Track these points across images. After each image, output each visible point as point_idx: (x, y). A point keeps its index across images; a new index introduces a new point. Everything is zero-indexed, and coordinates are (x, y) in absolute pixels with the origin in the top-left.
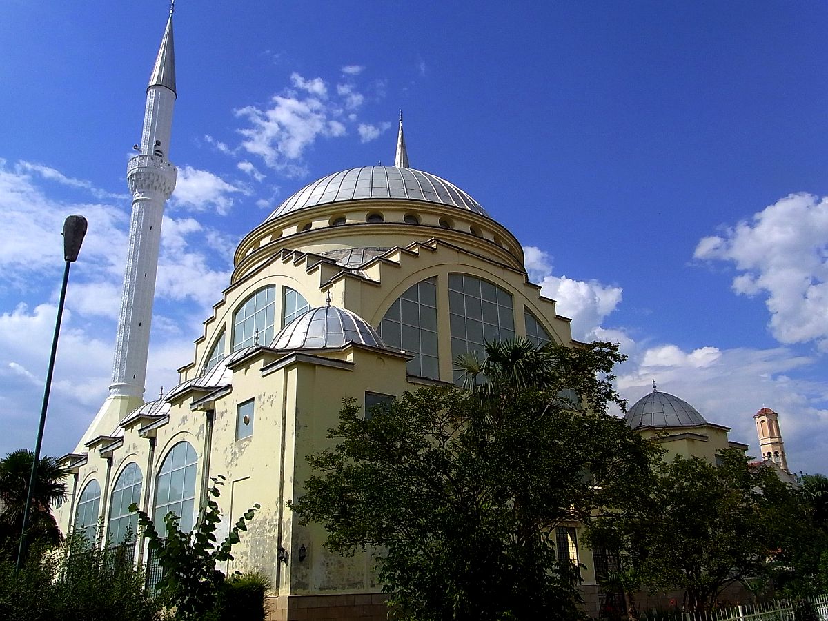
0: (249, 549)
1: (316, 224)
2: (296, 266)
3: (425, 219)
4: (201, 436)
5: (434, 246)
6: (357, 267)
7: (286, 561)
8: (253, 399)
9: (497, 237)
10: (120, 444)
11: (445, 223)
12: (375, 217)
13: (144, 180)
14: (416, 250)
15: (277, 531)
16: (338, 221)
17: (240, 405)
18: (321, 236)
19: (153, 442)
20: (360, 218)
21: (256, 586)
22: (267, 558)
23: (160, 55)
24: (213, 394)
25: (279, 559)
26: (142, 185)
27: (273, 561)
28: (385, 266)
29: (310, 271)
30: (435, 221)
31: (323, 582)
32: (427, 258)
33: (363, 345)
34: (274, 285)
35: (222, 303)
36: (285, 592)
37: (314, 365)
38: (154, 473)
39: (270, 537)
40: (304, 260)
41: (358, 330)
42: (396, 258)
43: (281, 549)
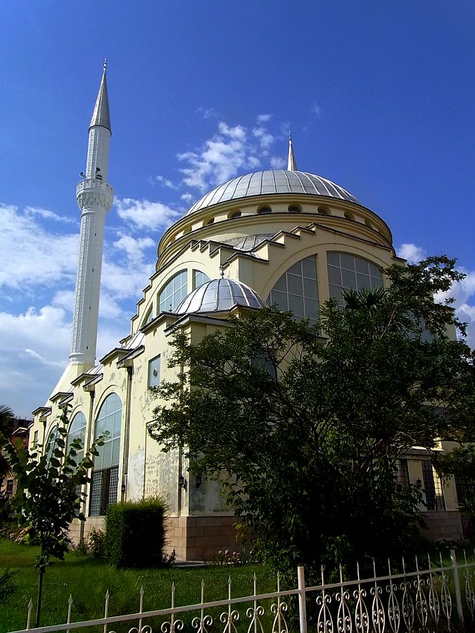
0: (158, 478)
1: (217, 219)
2: (202, 252)
3: (305, 209)
4: (124, 387)
5: (313, 229)
6: (250, 249)
7: (185, 487)
8: (159, 355)
9: (367, 220)
10: (71, 398)
11: (323, 211)
12: (264, 210)
13: (89, 199)
14: (298, 234)
15: (178, 462)
16: (235, 215)
17: (150, 361)
18: (222, 227)
19: (92, 394)
20: (252, 211)
21: (156, 507)
22: (171, 485)
23: (98, 103)
24: (131, 354)
25: (180, 485)
26: (87, 202)
27: (176, 487)
28: (272, 247)
29: (212, 255)
30: (315, 210)
31: (217, 505)
32: (307, 240)
33: (249, 307)
34: (186, 270)
35: (149, 287)
36: (185, 513)
37: (205, 325)
38: (94, 418)
39: (173, 468)
40: (208, 247)
41: (245, 296)
42: (281, 241)
43: (181, 478)
